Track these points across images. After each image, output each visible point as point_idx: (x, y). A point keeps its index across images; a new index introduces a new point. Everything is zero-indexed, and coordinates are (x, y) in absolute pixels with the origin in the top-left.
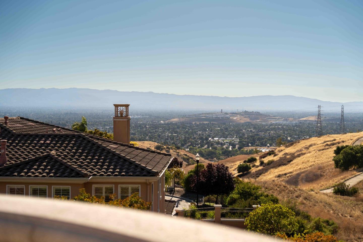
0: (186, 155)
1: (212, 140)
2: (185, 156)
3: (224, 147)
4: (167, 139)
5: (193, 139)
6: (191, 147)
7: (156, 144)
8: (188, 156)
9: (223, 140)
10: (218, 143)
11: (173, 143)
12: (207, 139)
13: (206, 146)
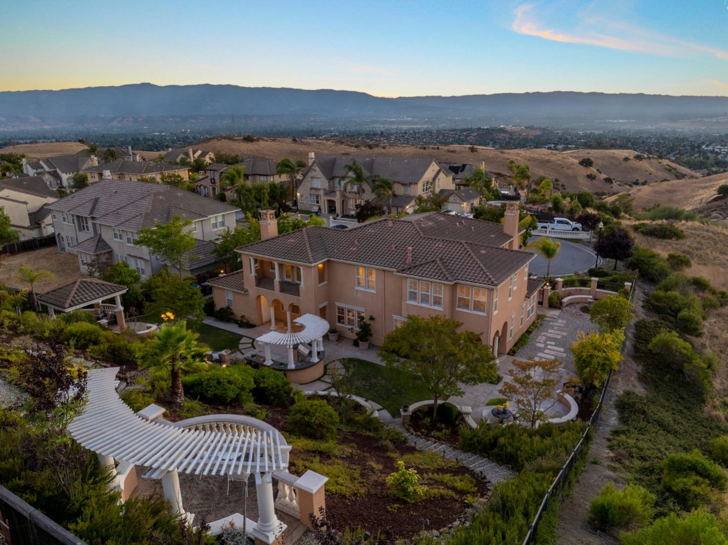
0: (669, 166)
1: (706, 148)
2: (667, 167)
3: (719, 156)
4: (652, 146)
5: (682, 147)
6: (678, 156)
7: (636, 153)
8: (671, 167)
9: (720, 149)
10: (712, 152)
11: (658, 151)
12: (699, 147)
13: (697, 155)
